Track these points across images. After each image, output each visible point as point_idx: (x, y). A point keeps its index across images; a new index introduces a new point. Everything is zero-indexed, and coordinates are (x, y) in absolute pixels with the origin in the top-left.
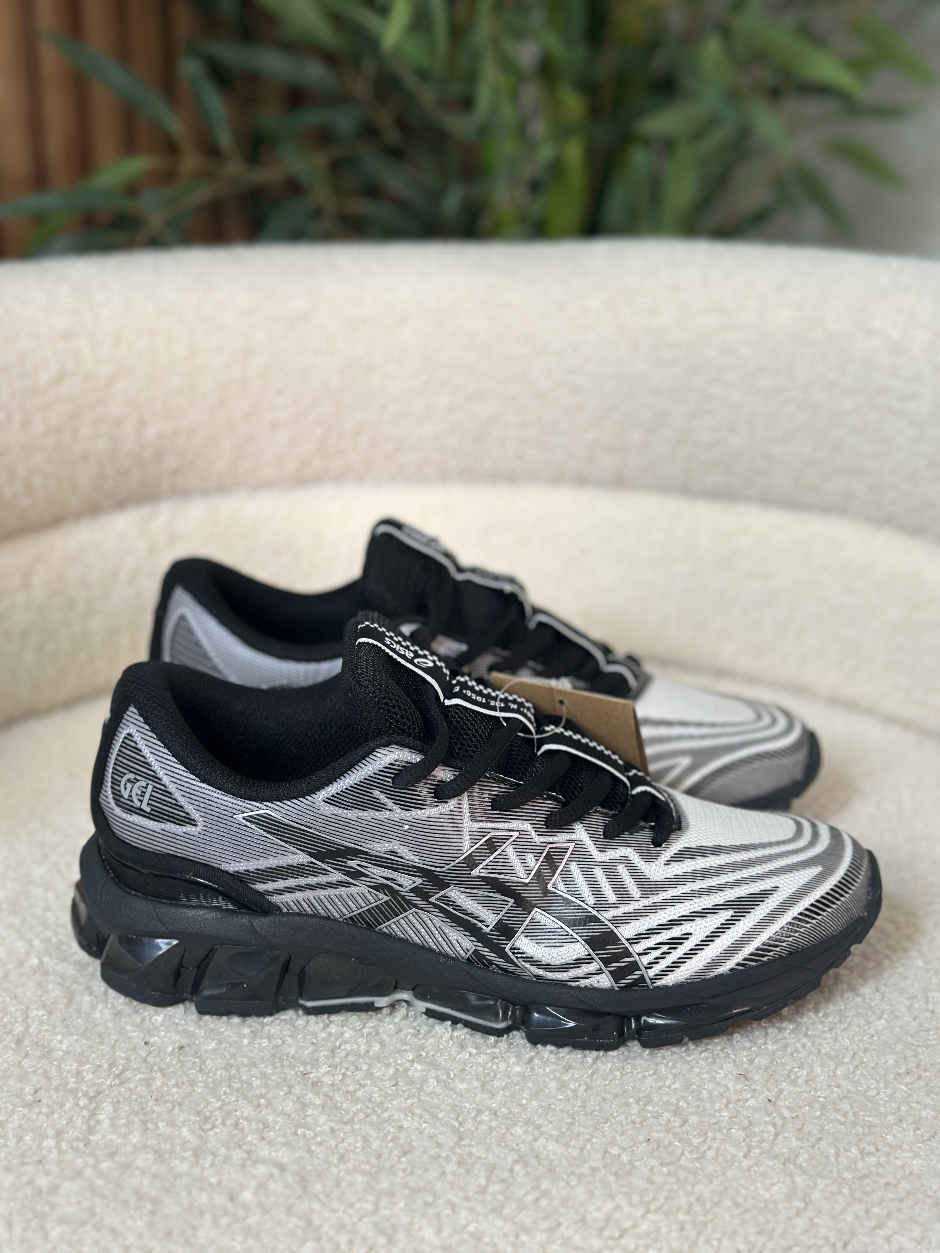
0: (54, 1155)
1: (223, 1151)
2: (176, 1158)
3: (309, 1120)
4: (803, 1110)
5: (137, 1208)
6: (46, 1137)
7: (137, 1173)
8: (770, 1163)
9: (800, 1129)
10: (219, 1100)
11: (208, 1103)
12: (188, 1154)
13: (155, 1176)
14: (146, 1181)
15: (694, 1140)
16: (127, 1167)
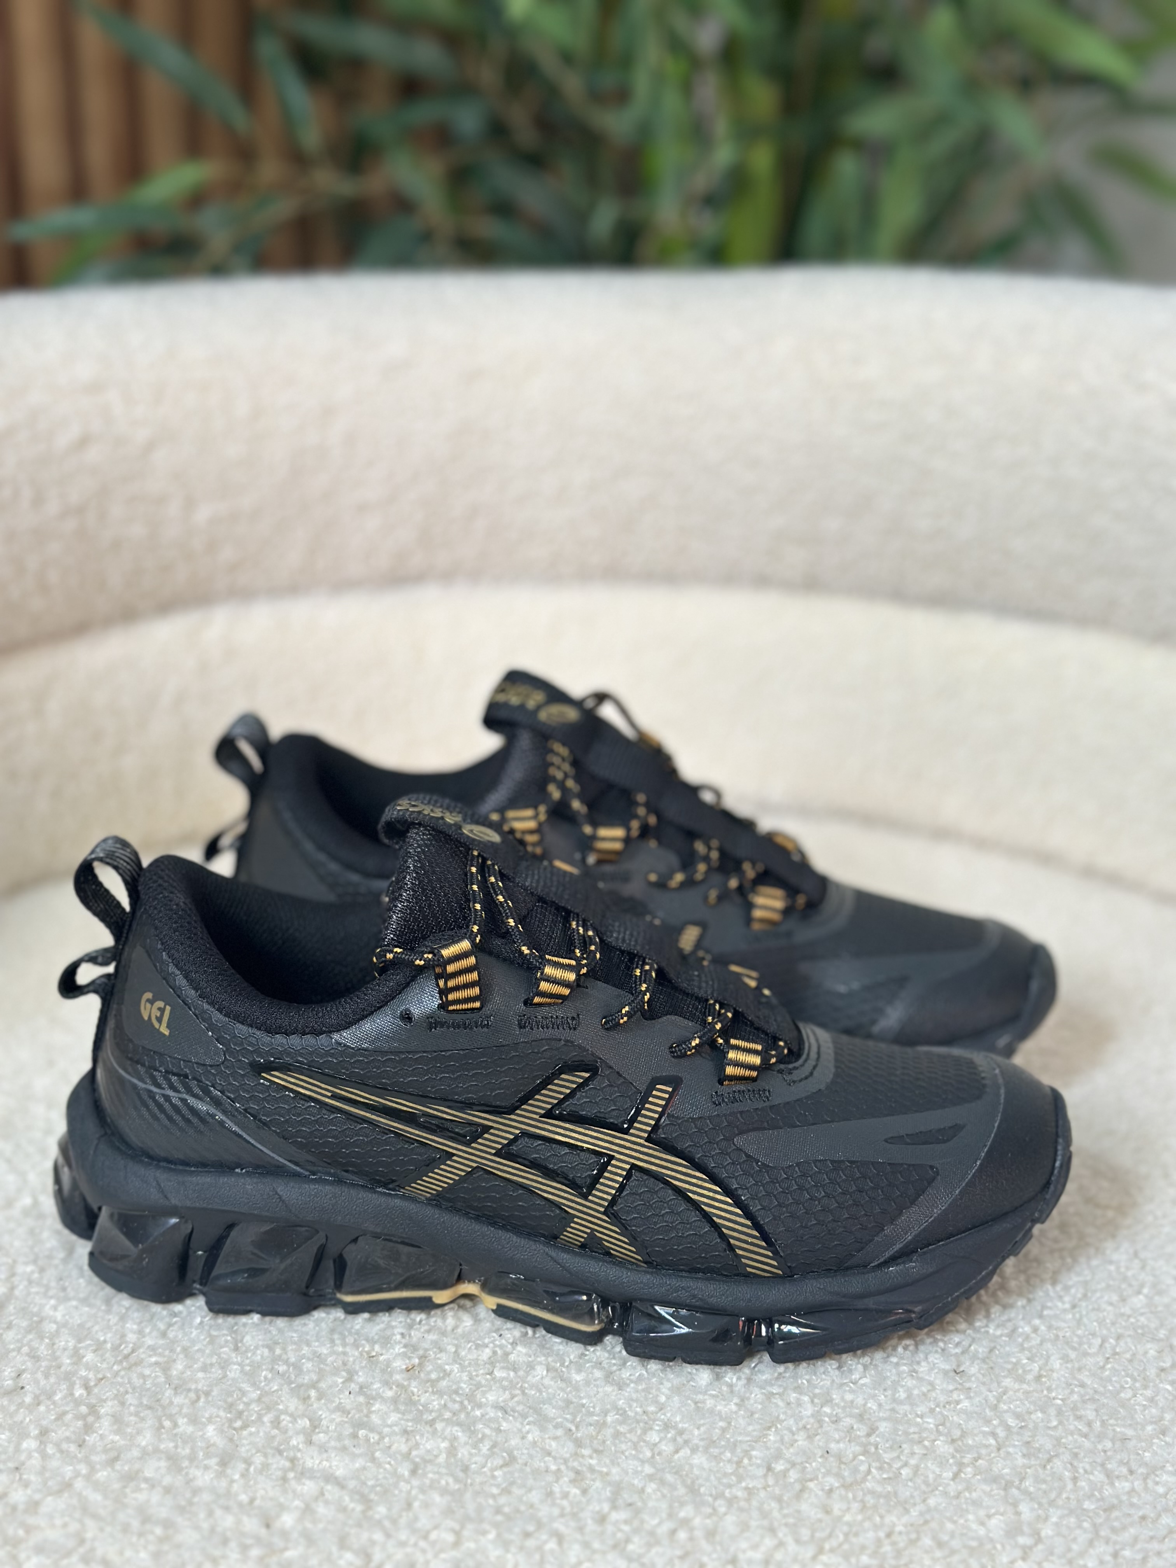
0: (36, 1461)
1: (258, 1459)
2: (197, 1467)
3: (375, 1419)
4: (1033, 1416)
5: (141, 1535)
6: (28, 1436)
7: (143, 1486)
8: (987, 1488)
9: (1028, 1443)
10: (259, 1388)
11: (244, 1393)
12: (213, 1462)
13: (168, 1490)
14: (155, 1497)
15: (885, 1455)
16: (130, 1478)
